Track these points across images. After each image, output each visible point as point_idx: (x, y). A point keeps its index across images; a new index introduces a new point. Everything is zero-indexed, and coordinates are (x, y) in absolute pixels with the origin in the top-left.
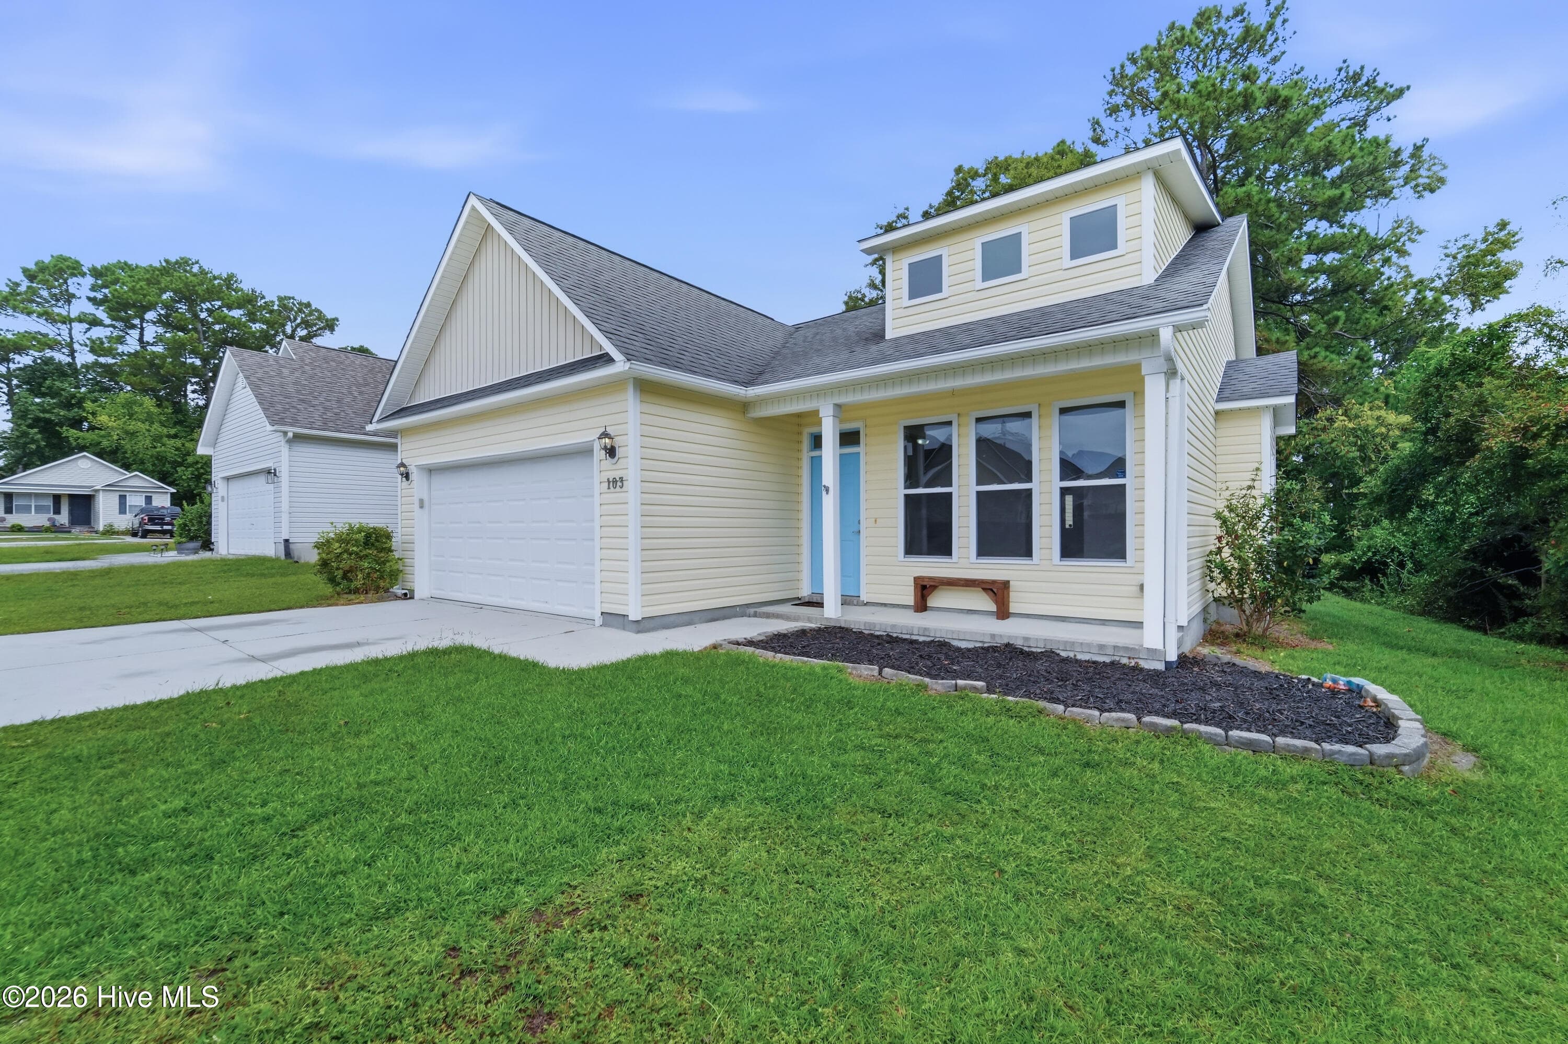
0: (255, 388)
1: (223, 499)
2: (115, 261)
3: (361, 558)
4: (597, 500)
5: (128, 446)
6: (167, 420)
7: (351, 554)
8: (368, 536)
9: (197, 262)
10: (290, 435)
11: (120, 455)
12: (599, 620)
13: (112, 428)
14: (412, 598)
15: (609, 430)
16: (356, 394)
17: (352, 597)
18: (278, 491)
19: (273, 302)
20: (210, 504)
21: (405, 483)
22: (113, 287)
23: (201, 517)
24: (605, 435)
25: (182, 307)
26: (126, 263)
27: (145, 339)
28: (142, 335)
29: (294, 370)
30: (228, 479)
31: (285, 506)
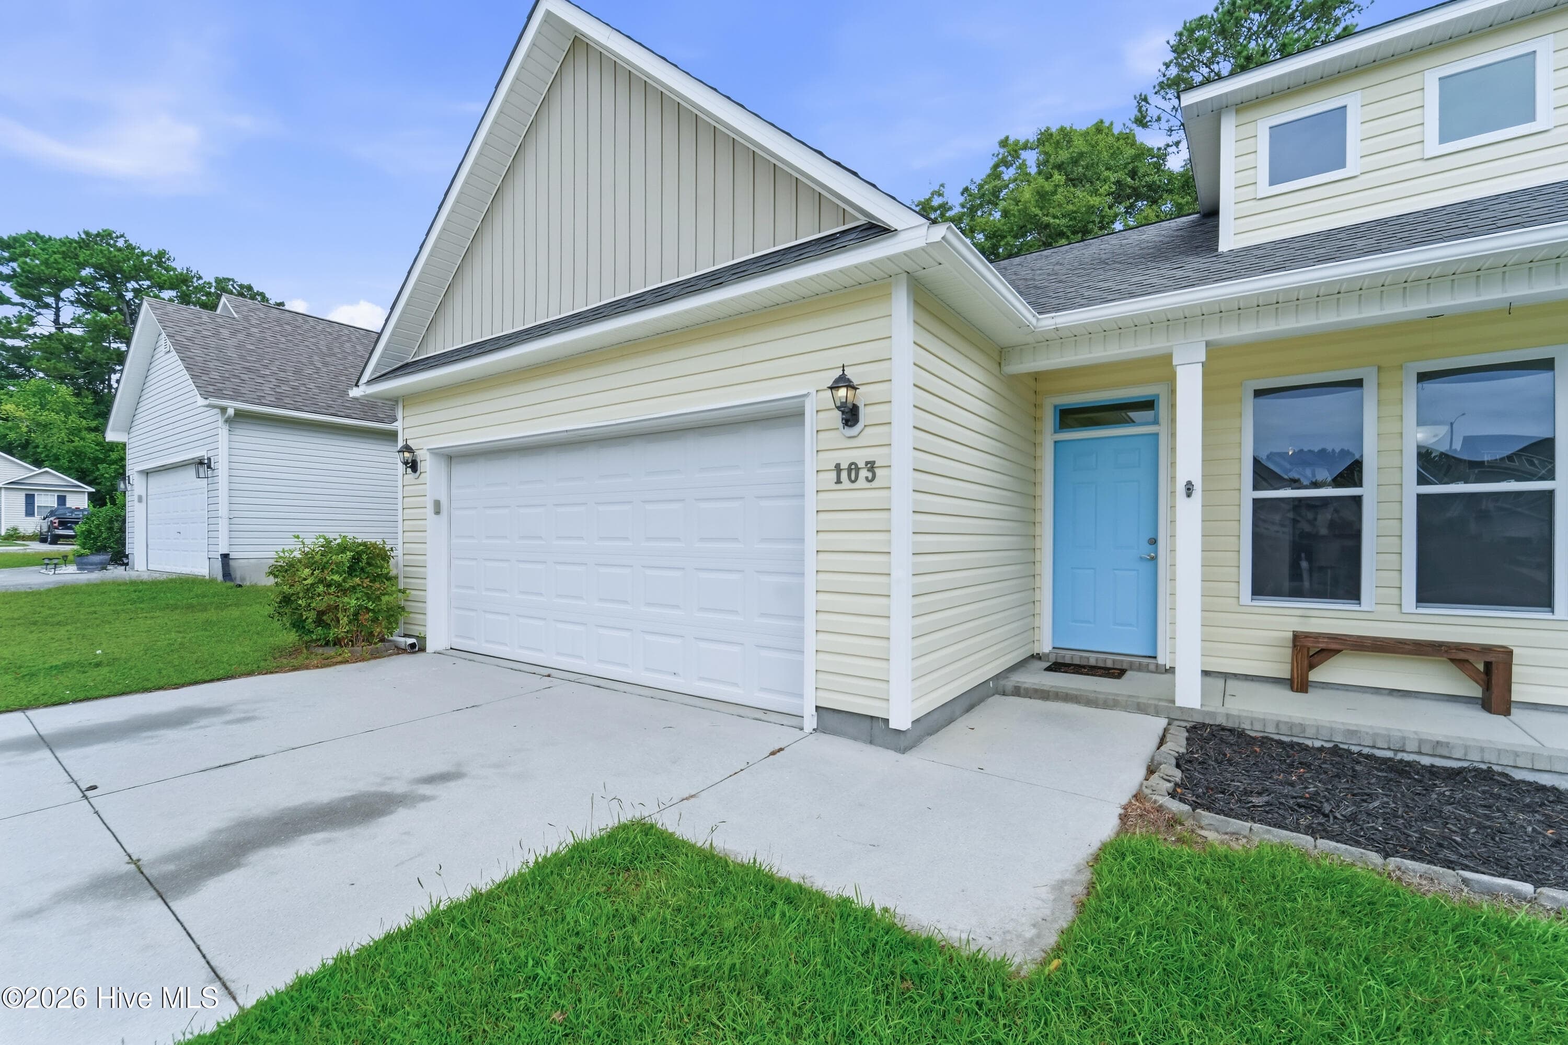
0: (182, 350)
1: (140, 499)
2: (24, 232)
3: (345, 592)
4: (811, 502)
5: (39, 441)
6: (87, 411)
7: (329, 586)
8: (356, 559)
9: (122, 236)
10: (231, 412)
11: (30, 450)
12: (810, 722)
13: (21, 419)
14: (423, 649)
15: (849, 373)
16: (319, 365)
17: (330, 651)
18: (212, 491)
19: (209, 283)
20: (124, 506)
21: (411, 476)
22: (22, 259)
23: (111, 521)
24: (843, 381)
25: (104, 285)
26: (37, 234)
27: (61, 320)
28: (57, 315)
29: (234, 333)
30: (147, 473)
31: (223, 510)
